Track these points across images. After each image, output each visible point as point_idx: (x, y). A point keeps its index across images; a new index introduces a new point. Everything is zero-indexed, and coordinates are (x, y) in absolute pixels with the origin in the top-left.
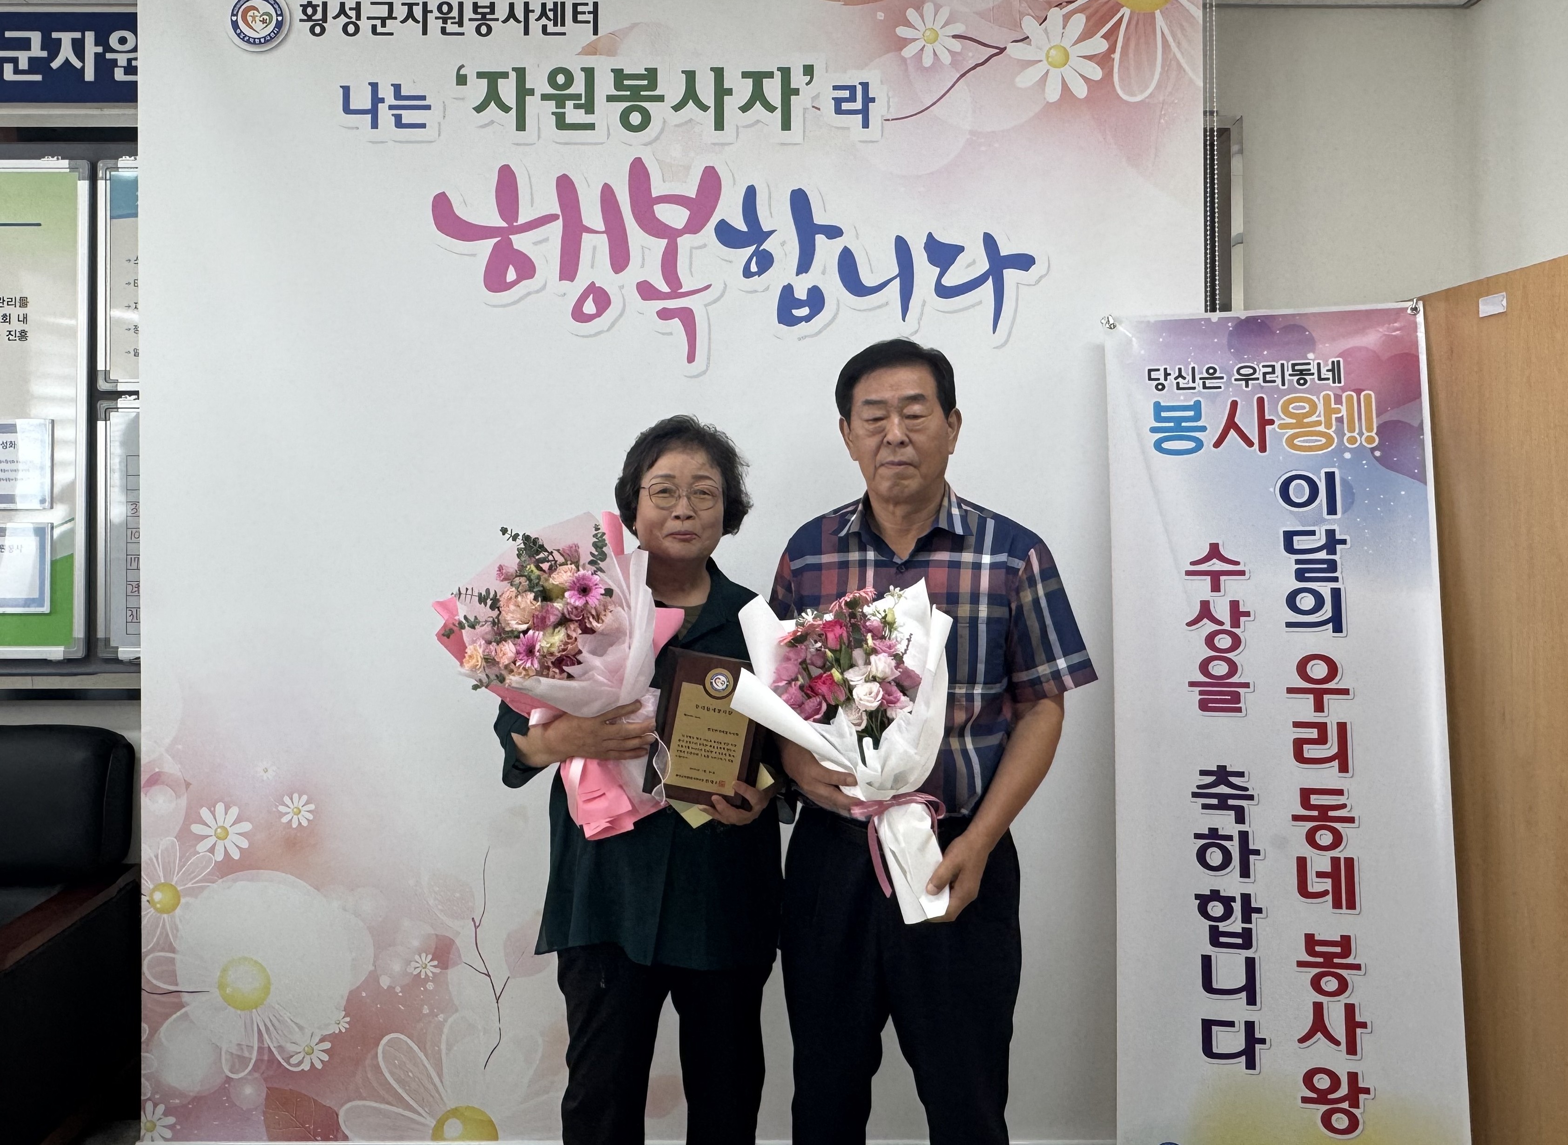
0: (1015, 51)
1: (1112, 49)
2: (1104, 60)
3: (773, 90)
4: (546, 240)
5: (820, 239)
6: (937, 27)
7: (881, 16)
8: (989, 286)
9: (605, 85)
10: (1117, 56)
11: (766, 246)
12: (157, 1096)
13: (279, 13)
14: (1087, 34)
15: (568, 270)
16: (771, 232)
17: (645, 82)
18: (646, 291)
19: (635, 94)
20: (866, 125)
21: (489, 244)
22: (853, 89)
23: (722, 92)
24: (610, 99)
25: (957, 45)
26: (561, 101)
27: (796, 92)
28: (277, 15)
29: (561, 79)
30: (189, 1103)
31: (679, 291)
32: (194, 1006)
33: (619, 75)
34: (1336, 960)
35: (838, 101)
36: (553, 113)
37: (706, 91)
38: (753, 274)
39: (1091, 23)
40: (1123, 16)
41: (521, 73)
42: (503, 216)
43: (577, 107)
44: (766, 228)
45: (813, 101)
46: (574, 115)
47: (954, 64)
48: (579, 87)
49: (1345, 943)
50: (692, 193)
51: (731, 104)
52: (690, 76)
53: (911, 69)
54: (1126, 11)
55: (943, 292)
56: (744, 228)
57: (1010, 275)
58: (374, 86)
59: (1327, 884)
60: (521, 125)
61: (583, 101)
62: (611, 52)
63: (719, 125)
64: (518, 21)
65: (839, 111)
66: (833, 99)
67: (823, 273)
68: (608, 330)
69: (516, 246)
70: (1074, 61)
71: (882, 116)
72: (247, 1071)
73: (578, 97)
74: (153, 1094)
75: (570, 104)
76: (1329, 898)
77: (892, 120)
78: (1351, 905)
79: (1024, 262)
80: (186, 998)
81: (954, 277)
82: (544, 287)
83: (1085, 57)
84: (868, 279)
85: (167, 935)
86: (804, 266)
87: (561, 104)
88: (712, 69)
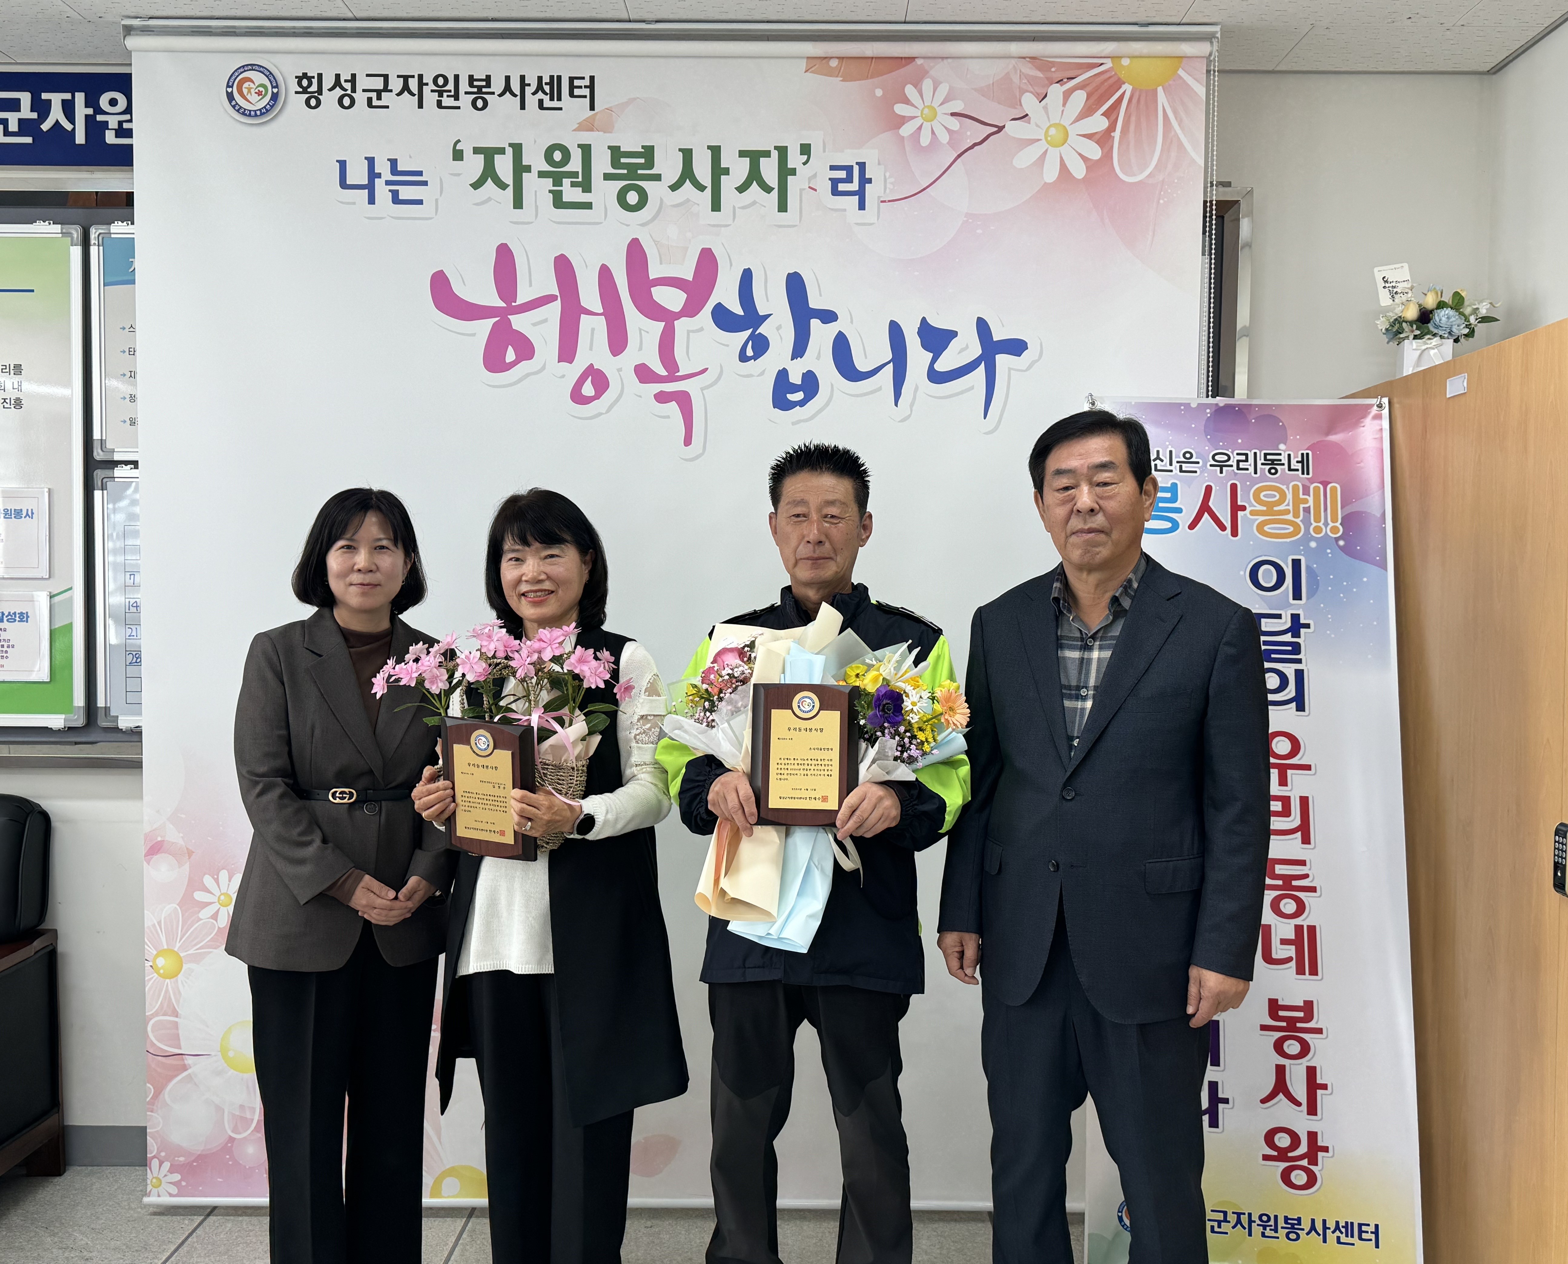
0: (1012, 129)
1: (1112, 127)
2: (1103, 139)
3: (769, 169)
4: (545, 321)
5: (815, 323)
6: (935, 104)
7: (879, 93)
8: (981, 371)
9: (601, 163)
10: (1117, 134)
11: (762, 330)
12: (163, 1154)
13: (275, 85)
14: (1087, 112)
15: (567, 352)
16: (767, 316)
17: (642, 161)
18: (644, 374)
19: (632, 172)
20: (862, 206)
21: (487, 324)
22: (849, 169)
23: (718, 171)
24: (607, 177)
25: (954, 124)
26: (558, 179)
27: (793, 172)
28: (273, 87)
29: (557, 156)
30: (194, 1161)
31: (677, 374)
32: (196, 1067)
33: (616, 152)
34: (1299, 1025)
35: (835, 182)
36: (550, 191)
37: (703, 170)
38: (749, 359)
39: (1091, 101)
40: (1124, 92)
41: (517, 149)
42: (502, 298)
43: (573, 185)
44: (761, 313)
45: (809, 183)
46: (571, 194)
47: (952, 143)
48: (575, 164)
49: (1308, 1007)
50: (688, 274)
51: (728, 184)
52: (687, 154)
53: (908, 148)
54: (1127, 88)
55: (936, 377)
56: (740, 311)
57: (1002, 360)
58: (371, 161)
59: (1290, 951)
60: (518, 203)
61: (580, 179)
62: (607, 128)
63: (716, 206)
64: (515, 96)
65: (835, 192)
66: (830, 179)
67: (818, 358)
68: (608, 411)
69: (515, 327)
70: (1073, 139)
71: (879, 197)
72: (249, 1131)
73: (574, 174)
74: (159, 1151)
75: (566, 182)
76: (1293, 964)
77: (889, 201)
78: (1314, 971)
79: (1016, 347)
80: (189, 1061)
81: (947, 362)
82: (543, 368)
83: (1084, 136)
84: (862, 364)
85: (170, 998)
86: (799, 349)
87: (558, 182)
88: (709, 147)
